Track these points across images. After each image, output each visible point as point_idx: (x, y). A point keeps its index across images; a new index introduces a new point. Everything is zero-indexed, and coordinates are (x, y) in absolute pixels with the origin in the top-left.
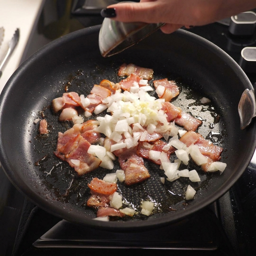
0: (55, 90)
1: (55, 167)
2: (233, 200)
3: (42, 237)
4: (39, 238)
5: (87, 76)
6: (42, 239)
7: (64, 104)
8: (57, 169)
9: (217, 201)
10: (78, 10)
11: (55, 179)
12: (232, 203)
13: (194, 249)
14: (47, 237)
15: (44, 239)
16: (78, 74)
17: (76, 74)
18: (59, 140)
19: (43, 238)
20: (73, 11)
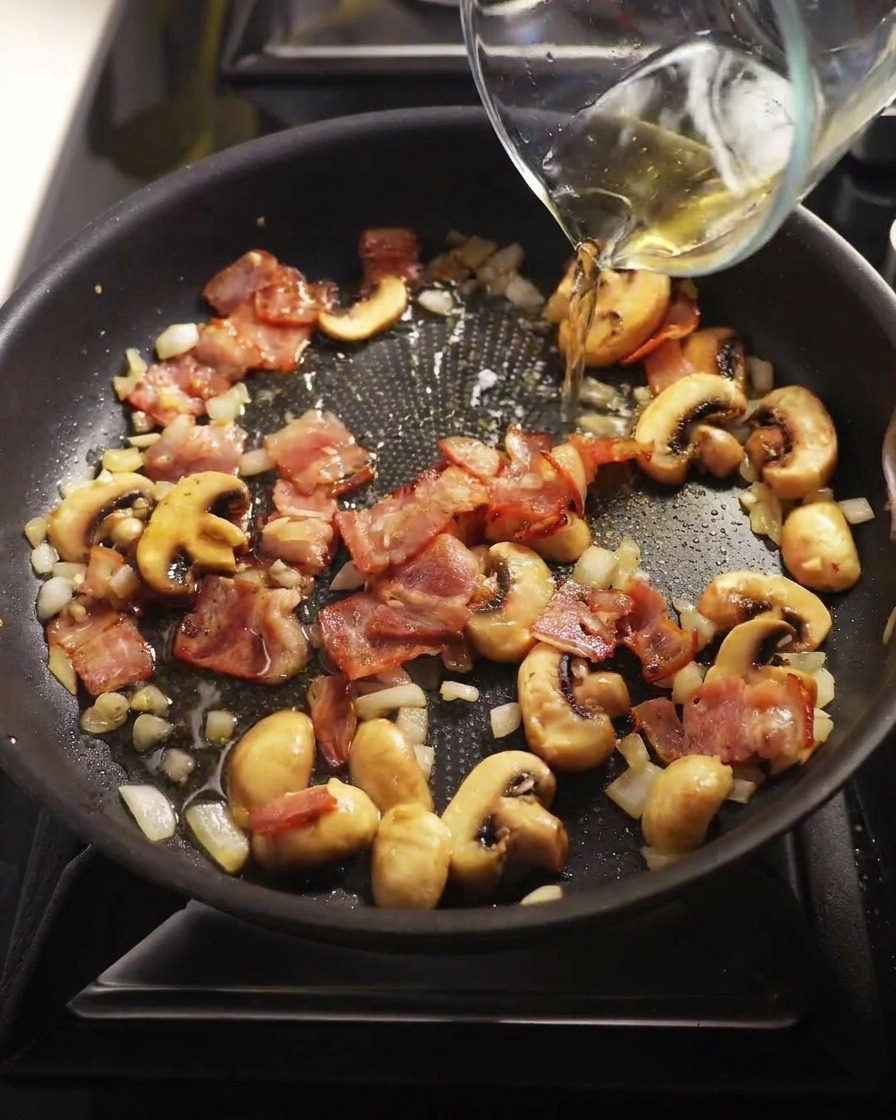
2: (859, 828)
3: (103, 978)
4: (92, 979)
6: (105, 983)
9: (798, 828)
10: (249, 62)
12: (858, 840)
13: (704, 1024)
14: (122, 976)
15: (113, 984)
19: (109, 981)
20: (226, 66)
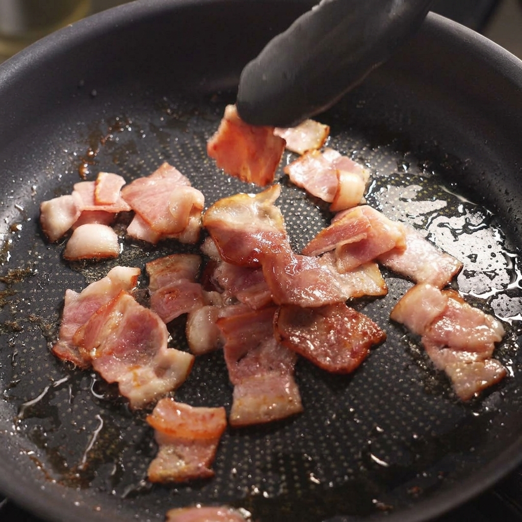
0: (52, 173)
1: (53, 389)
5: (142, 134)
7: (78, 214)
8: (57, 393)
11: (52, 423)
16: (116, 128)
17: (111, 129)
18: (67, 313)
